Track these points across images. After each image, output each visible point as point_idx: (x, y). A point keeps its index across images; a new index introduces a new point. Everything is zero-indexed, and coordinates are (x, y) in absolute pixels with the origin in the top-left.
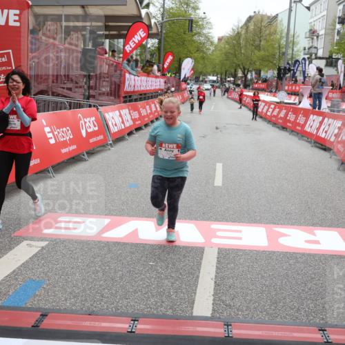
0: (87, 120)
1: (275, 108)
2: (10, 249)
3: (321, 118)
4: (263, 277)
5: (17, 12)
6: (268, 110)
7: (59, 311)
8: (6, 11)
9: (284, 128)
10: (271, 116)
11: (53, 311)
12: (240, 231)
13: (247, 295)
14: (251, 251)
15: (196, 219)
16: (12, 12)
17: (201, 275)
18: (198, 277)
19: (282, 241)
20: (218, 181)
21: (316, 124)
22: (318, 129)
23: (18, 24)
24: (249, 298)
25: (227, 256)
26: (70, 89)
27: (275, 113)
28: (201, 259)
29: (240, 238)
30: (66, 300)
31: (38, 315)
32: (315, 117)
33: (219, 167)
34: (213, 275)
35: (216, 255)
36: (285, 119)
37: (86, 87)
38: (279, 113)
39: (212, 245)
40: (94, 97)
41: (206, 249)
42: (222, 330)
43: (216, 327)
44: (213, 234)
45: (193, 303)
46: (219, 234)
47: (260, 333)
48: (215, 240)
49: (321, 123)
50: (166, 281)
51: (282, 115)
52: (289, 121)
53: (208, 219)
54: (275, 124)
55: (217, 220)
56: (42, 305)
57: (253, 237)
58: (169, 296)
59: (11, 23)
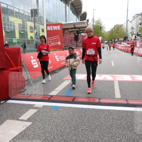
0: (77, 52)
1: (124, 47)
2: (63, 82)
3: (138, 48)
4: (133, 88)
5: (60, 26)
6: (122, 48)
7: (78, 97)
8: (57, 26)
9: (127, 52)
10: (123, 49)
11: (77, 97)
12: (123, 77)
13: (130, 92)
14: (127, 81)
15: (110, 74)
16: (59, 26)
17: (115, 88)
18: (114, 88)
19: (135, 78)
20: (113, 65)
21: (137, 50)
22: (138, 51)
23: (60, 29)
24: (130, 93)
25: (121, 83)
26: (72, 45)
27: (125, 48)
28: (114, 83)
29: (123, 78)
30: (80, 94)
31: (73, 98)
32: (137, 48)
33: (112, 62)
34: (118, 87)
35: (118, 83)
36: (128, 50)
37: (76, 45)
38: (126, 48)
39: (116, 80)
40: (78, 47)
41: (114, 81)
42: (126, 102)
43: (123, 101)
44: (115, 77)
45: (115, 94)
46: (117, 77)
47: (137, 102)
48: (116, 79)
49: (139, 50)
50: (106, 89)
51: (127, 48)
52: (129, 50)
53: (113, 74)
54: (124, 51)
55: (115, 74)
56: (73, 95)
57: (127, 78)
58: (107, 93)
59: (58, 29)
